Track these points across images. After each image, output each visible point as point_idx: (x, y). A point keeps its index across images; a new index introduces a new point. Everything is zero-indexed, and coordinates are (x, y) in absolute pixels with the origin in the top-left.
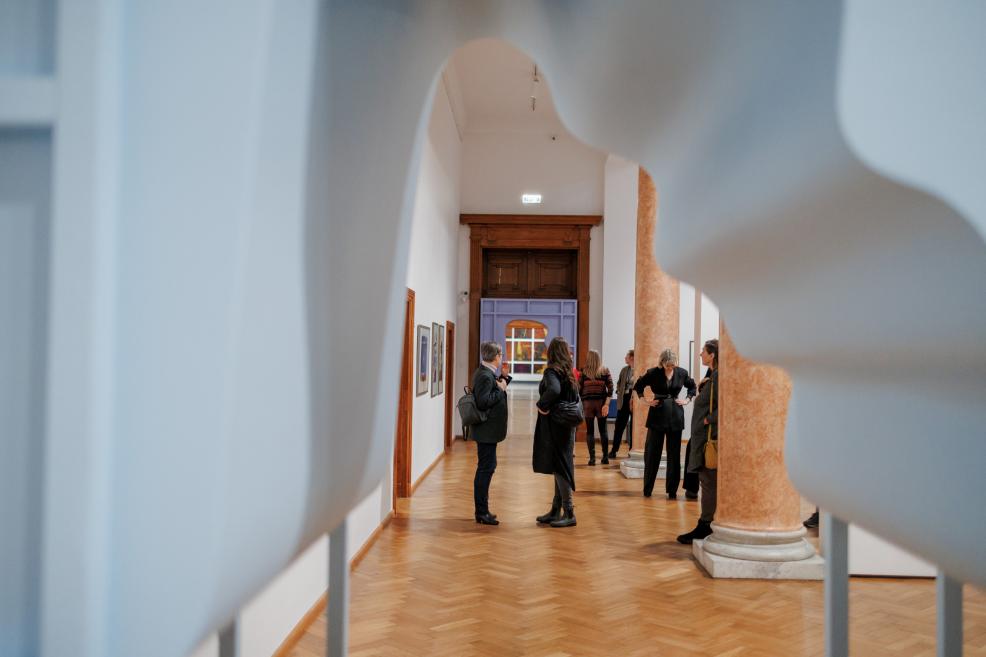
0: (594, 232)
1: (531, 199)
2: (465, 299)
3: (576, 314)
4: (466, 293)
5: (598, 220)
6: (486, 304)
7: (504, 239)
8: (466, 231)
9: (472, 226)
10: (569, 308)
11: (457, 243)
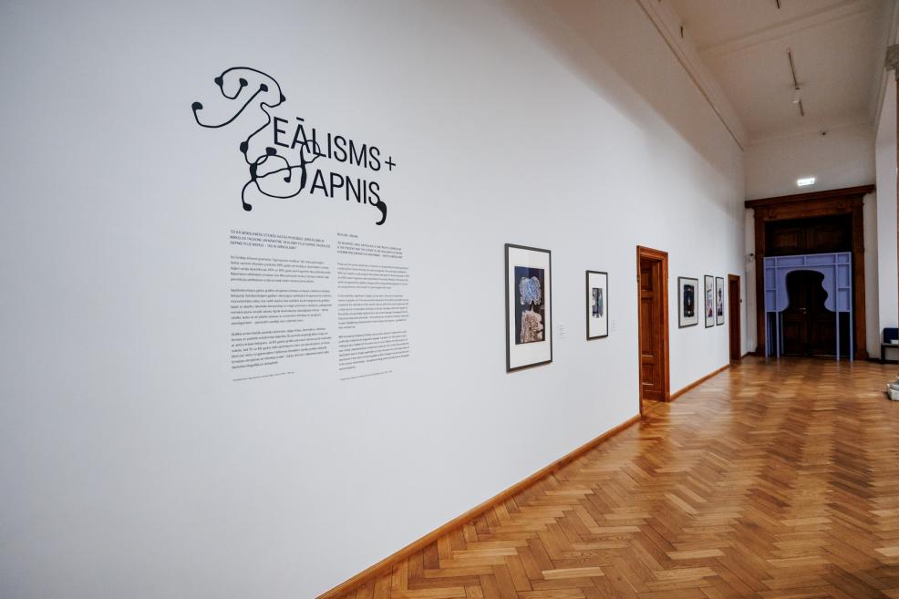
0: (867, 199)
1: (806, 182)
2: (752, 259)
3: (850, 263)
4: (752, 255)
5: (871, 189)
6: (767, 262)
7: (783, 214)
8: (751, 213)
9: (755, 208)
10: (844, 259)
11: (744, 220)
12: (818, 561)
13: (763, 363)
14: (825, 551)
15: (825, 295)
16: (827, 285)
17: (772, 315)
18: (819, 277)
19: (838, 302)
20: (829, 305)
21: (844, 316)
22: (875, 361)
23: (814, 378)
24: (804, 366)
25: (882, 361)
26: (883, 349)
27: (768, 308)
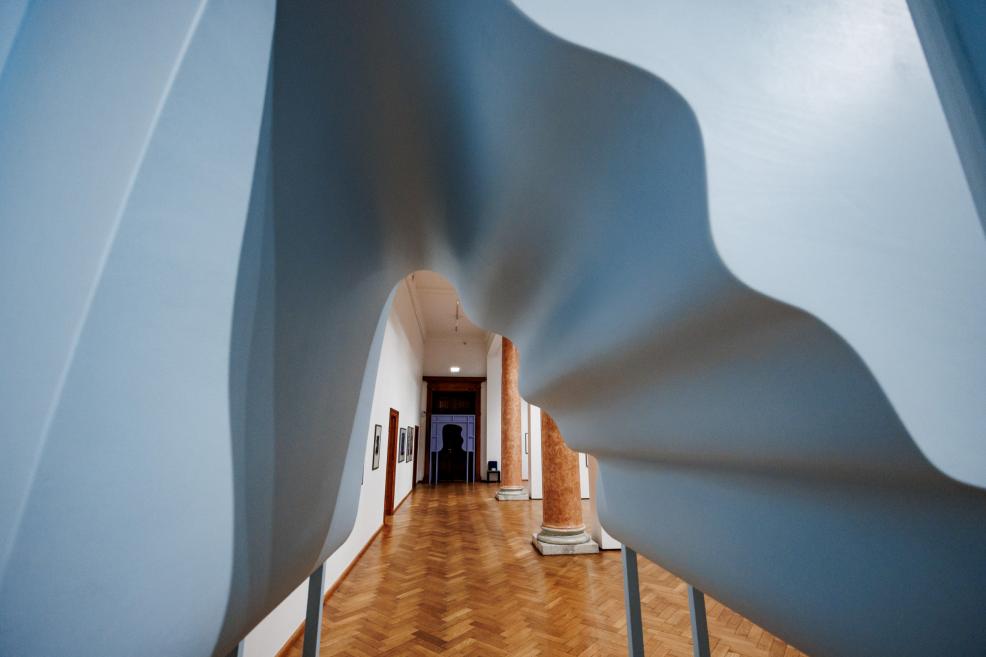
0: (483, 385)
1: (455, 370)
2: (425, 415)
3: (475, 421)
4: (424, 412)
5: (484, 379)
6: (434, 417)
7: (442, 388)
8: (426, 384)
9: (428, 381)
10: (471, 418)
11: (421, 389)
12: (500, 564)
13: (428, 488)
14: (499, 560)
15: (462, 441)
16: (463, 434)
17: (434, 454)
18: (459, 429)
19: (468, 446)
20: (464, 447)
21: (471, 453)
22: (484, 482)
23: (461, 493)
24: (452, 487)
25: (488, 482)
26: (488, 474)
27: (432, 450)
